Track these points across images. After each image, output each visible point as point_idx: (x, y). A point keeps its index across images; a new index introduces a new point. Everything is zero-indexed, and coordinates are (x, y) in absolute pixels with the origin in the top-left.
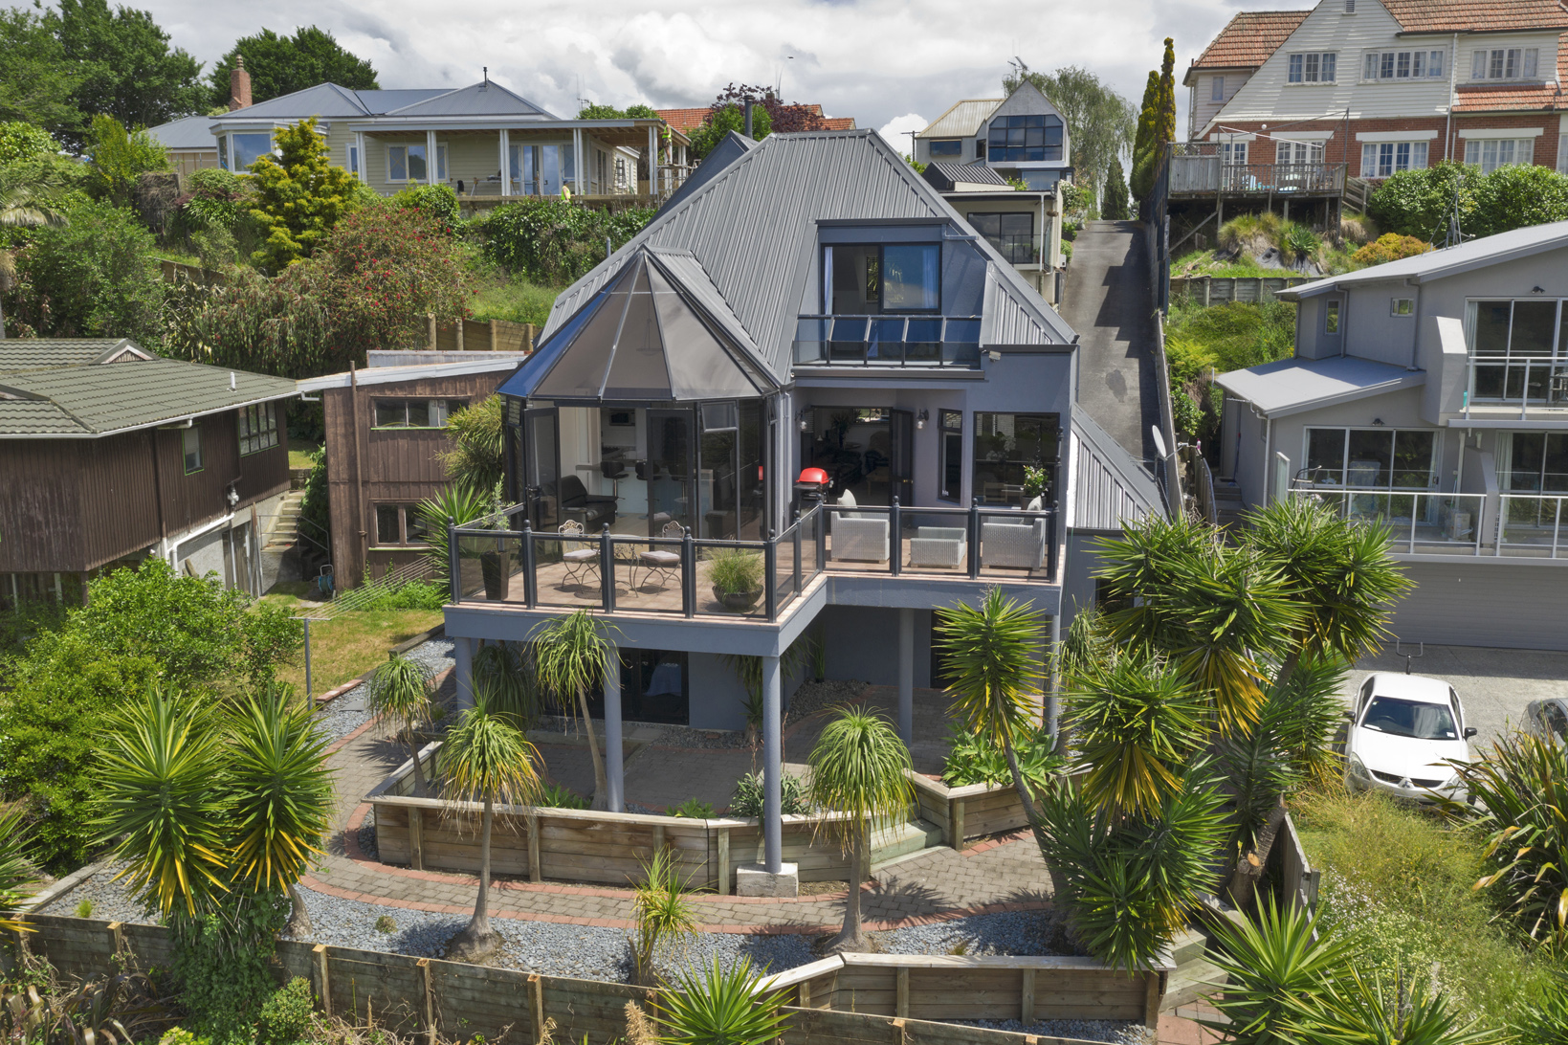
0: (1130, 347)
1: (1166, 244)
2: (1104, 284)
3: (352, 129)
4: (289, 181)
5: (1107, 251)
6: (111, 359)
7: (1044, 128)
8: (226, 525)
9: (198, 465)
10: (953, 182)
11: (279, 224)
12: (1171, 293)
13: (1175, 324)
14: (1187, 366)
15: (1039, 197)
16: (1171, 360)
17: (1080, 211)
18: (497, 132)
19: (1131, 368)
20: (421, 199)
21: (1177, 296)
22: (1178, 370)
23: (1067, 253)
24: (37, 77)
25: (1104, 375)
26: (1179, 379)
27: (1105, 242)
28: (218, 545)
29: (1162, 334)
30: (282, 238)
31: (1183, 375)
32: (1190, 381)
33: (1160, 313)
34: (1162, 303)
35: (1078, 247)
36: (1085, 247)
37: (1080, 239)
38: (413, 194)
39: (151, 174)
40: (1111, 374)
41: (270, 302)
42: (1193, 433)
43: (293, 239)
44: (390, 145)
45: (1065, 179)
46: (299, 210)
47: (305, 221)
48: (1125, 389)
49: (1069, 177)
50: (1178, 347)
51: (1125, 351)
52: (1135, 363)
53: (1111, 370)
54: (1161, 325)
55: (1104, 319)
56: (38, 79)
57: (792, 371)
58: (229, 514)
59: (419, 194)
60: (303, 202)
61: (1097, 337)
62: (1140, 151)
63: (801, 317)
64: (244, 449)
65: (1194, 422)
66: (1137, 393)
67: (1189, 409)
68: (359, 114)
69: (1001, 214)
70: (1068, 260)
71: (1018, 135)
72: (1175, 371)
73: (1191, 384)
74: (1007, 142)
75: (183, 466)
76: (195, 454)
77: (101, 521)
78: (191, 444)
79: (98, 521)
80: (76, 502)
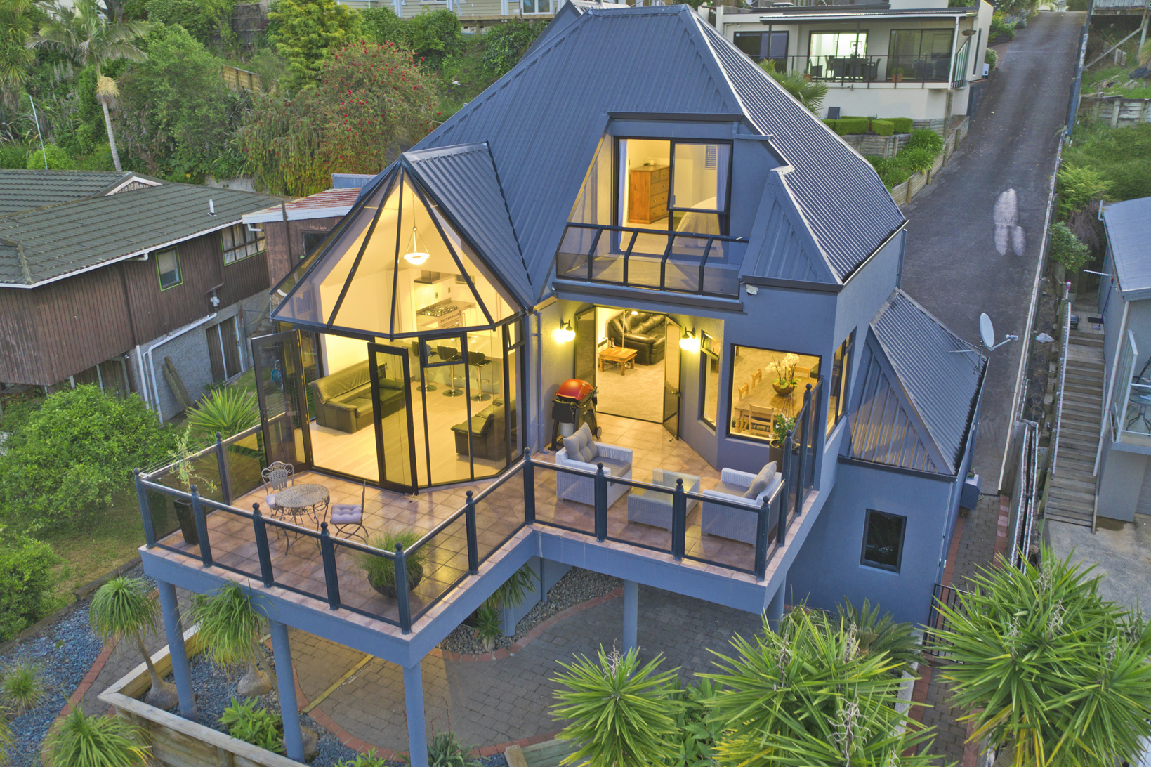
1: (1082, 62)
4: (304, 18)
5: (1039, 53)
6: (117, 190)
8: (211, 321)
9: (178, 279)
13: (1077, 145)
14: (1077, 194)
15: (955, 18)
16: (1061, 186)
20: (429, 23)
21: (1084, 115)
22: (1068, 197)
23: (991, 59)
27: (1040, 43)
28: (204, 338)
29: (1059, 158)
30: (298, 67)
33: (1065, 133)
34: (1068, 122)
35: (1011, 48)
36: (1019, 49)
37: (1018, 38)
38: (425, 17)
39: (242, 4)
41: (280, 123)
46: (312, 43)
47: (317, 51)
50: (1071, 173)
54: (1060, 147)
57: (553, 283)
58: (212, 314)
59: (429, 18)
60: (315, 36)
63: (570, 225)
64: (229, 259)
69: (922, 30)
70: (991, 67)
75: (158, 285)
76: (174, 271)
77: (64, 344)
78: (167, 264)
79: (61, 344)
80: (35, 331)
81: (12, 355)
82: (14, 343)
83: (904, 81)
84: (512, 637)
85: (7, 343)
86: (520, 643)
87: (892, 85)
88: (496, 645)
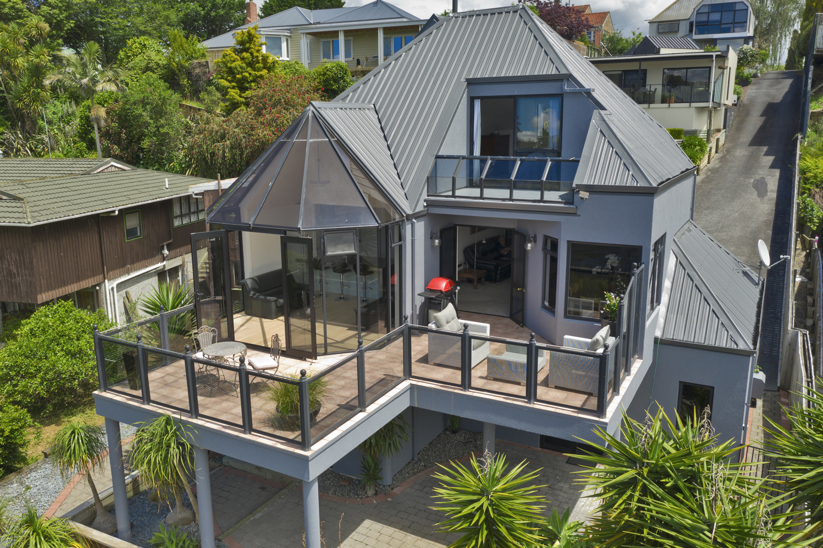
0: (775, 160)
1: (809, 86)
2: (762, 115)
3: (300, 32)
4: (239, 63)
5: (773, 91)
6: (99, 170)
7: (735, 11)
8: (162, 267)
9: (139, 234)
10: (659, 49)
11: (234, 88)
12: (809, 122)
13: (811, 144)
14: (815, 177)
15: (712, 56)
16: (803, 172)
17: (757, 65)
18: (377, 29)
19: (774, 176)
20: (327, 71)
21: (814, 124)
22: (808, 180)
23: (738, 94)
24: (158, 12)
25: (752, 180)
26: (808, 186)
27: (771, 86)
28: (156, 279)
29: (798, 152)
30: (233, 96)
31: (811, 183)
32: (817, 187)
33: (800, 137)
34: (802, 129)
35: (751, 89)
36: (757, 89)
37: (754, 84)
38: (324, 67)
39: (196, 61)
40: (757, 180)
41: (219, 134)
42: (815, 228)
43: (240, 96)
44: (323, 40)
45: (748, 44)
46: (244, 79)
47: (248, 85)
48: (766, 191)
49: (751, 43)
50: (810, 162)
51: (770, 163)
52: (777, 173)
53: (757, 177)
54: (798, 146)
55: (758, 140)
56: (159, 13)
57: (425, 201)
58: (163, 262)
59: (327, 67)
60: (247, 74)
61: (752, 153)
62: (806, 23)
63: (438, 157)
64: (177, 223)
65: (816, 220)
66: (774, 195)
67: (812, 210)
68: (306, 23)
69: (687, 68)
70: (738, 98)
71: (715, 17)
72: (806, 180)
73: (818, 190)
74: (708, 21)
75: (124, 236)
76: (136, 228)
77: (52, 273)
78: (132, 222)
79: (50, 273)
80: (31, 263)
81: (13, 281)
82: (15, 271)
83: (676, 102)
84: (389, 486)
85: (10, 271)
86: (396, 490)
87: (666, 105)
88: (376, 492)
